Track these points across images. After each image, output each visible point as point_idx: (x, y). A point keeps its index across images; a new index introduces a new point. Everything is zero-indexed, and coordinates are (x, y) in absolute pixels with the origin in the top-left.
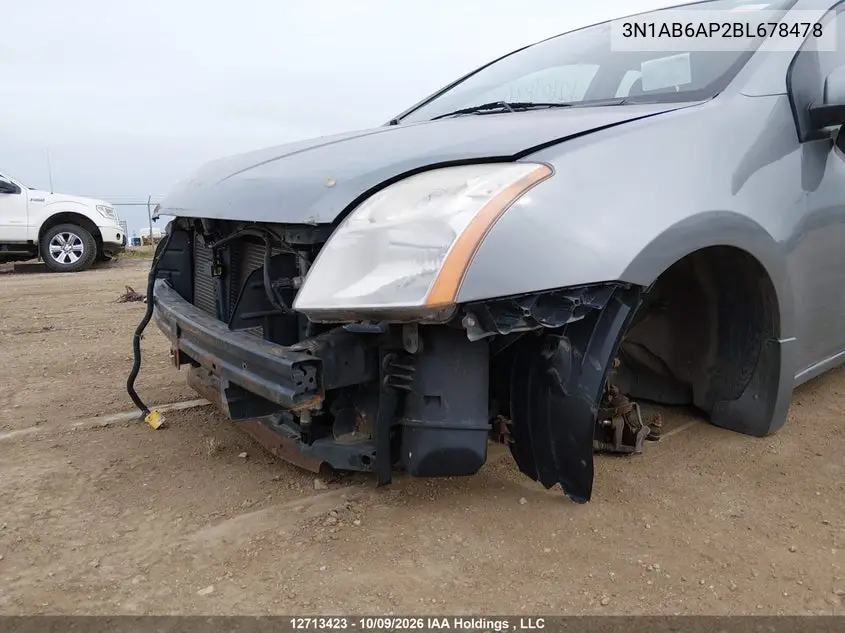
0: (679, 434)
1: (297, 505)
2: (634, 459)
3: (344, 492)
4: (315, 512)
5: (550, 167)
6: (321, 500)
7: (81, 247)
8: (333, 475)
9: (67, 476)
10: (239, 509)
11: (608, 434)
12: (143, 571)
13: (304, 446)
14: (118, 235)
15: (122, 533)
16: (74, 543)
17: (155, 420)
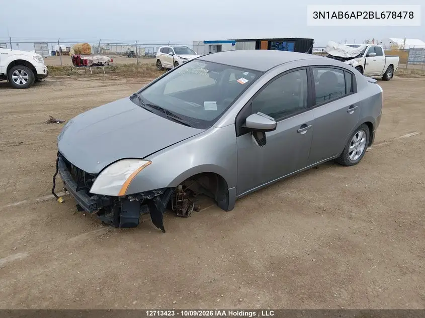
0: (207, 209)
1: (95, 232)
2: (187, 219)
3: (107, 228)
4: (98, 234)
5: (151, 162)
6: (101, 230)
7: (27, 77)
8: (105, 224)
9: (37, 220)
10: (81, 233)
11: (181, 212)
12: (57, 249)
13: (98, 216)
14: (44, 71)
15: (52, 239)
16: (41, 241)
17: (61, 200)
